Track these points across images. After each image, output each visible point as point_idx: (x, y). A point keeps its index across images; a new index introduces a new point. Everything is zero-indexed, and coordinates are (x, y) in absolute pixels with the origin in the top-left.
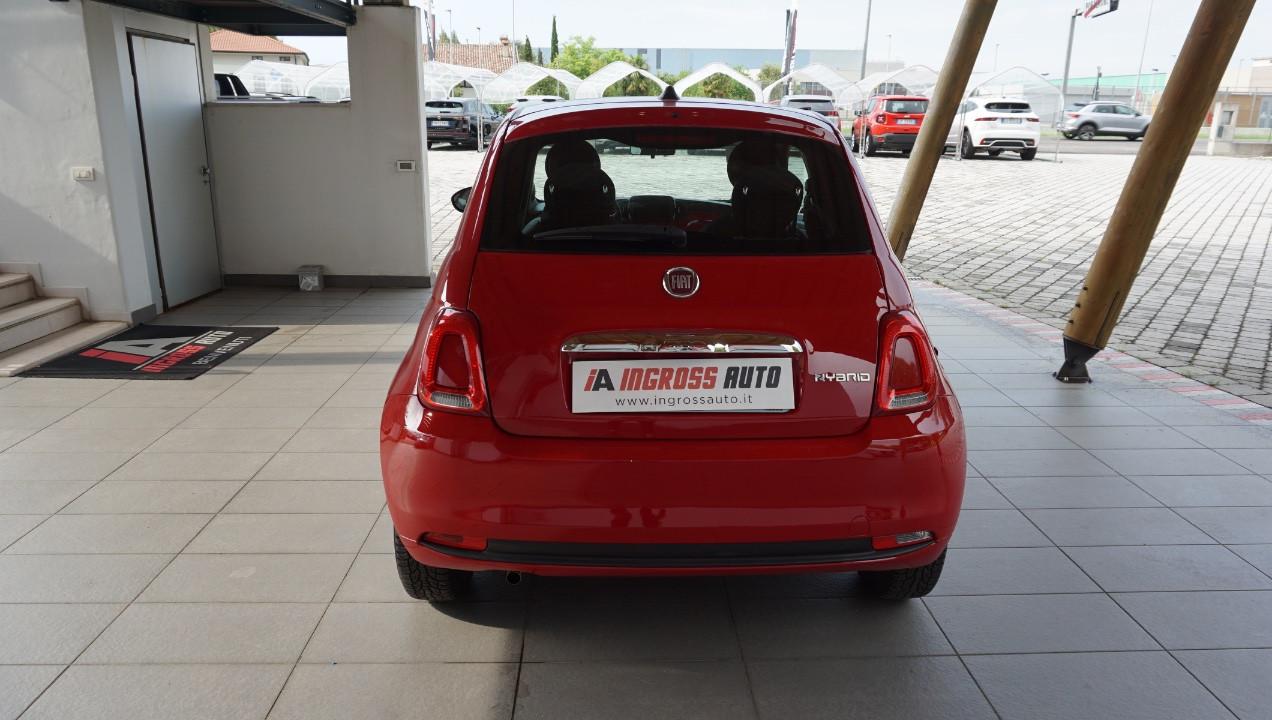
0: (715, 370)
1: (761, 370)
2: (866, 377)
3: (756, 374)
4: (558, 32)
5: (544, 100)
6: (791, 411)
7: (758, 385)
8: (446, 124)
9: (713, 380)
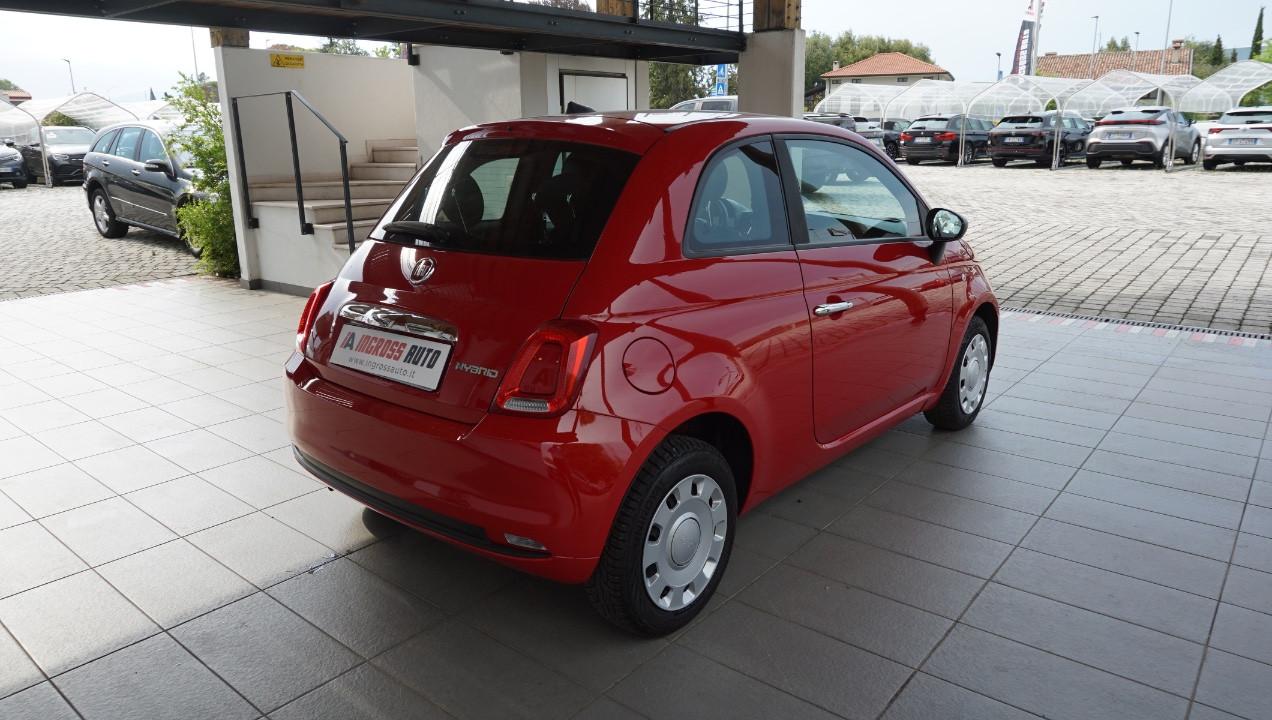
0: (404, 345)
1: (430, 350)
2: (494, 374)
3: (425, 353)
4: (1264, 27)
5: (1144, 111)
6: (434, 391)
7: (422, 365)
8: (1020, 140)
9: (400, 352)
